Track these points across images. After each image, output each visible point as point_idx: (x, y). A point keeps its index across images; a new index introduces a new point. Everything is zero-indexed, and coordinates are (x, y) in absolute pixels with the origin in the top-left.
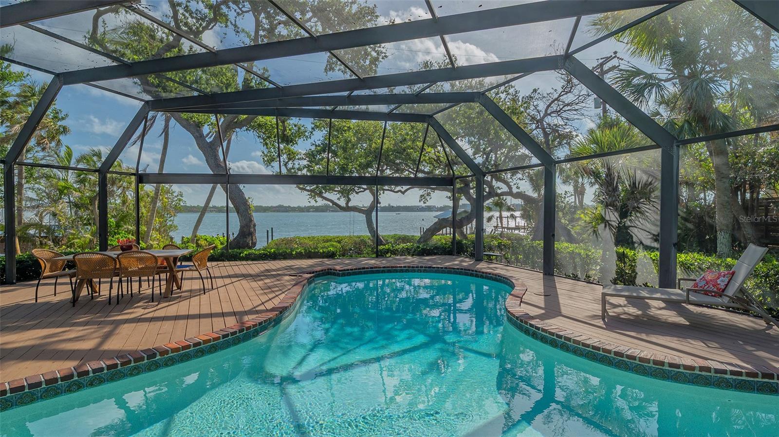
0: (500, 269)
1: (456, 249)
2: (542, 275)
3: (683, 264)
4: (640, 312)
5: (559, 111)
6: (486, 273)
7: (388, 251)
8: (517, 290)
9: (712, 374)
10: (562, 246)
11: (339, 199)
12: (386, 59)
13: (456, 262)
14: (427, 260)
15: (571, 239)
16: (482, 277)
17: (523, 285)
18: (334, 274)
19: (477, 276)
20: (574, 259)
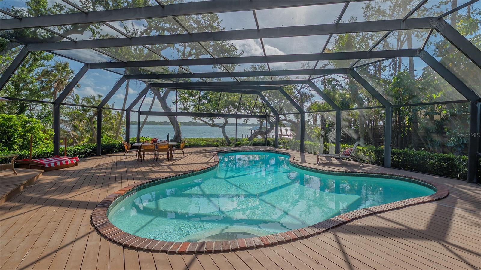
0: (285, 151)
1: (266, 143)
2: (300, 152)
3: (342, 148)
4: (329, 162)
5: (307, 87)
6: (280, 152)
7: (240, 144)
8: (292, 156)
9: (341, 173)
10: (307, 142)
11: (209, 121)
12: (240, 66)
13: (268, 149)
14: (256, 148)
15: (310, 140)
16: (279, 153)
17: (294, 155)
18: (223, 153)
19: (277, 153)
20: (311, 147)
